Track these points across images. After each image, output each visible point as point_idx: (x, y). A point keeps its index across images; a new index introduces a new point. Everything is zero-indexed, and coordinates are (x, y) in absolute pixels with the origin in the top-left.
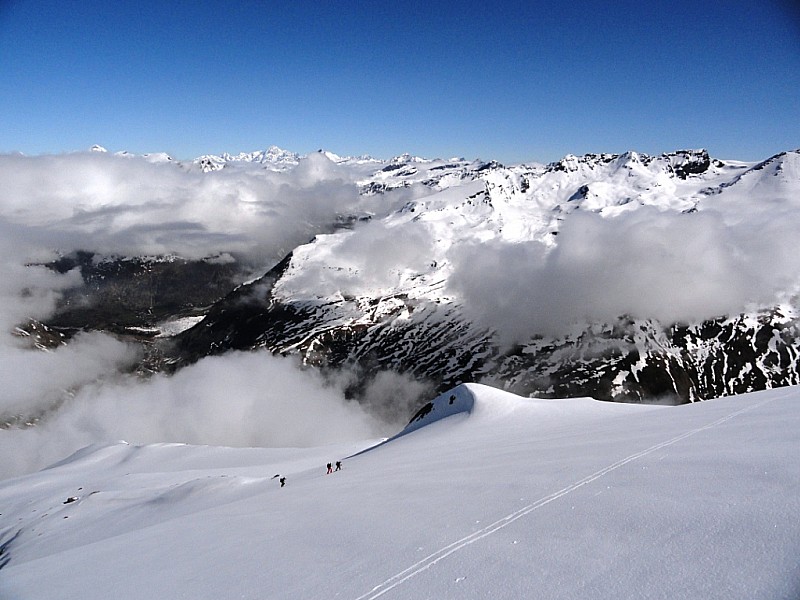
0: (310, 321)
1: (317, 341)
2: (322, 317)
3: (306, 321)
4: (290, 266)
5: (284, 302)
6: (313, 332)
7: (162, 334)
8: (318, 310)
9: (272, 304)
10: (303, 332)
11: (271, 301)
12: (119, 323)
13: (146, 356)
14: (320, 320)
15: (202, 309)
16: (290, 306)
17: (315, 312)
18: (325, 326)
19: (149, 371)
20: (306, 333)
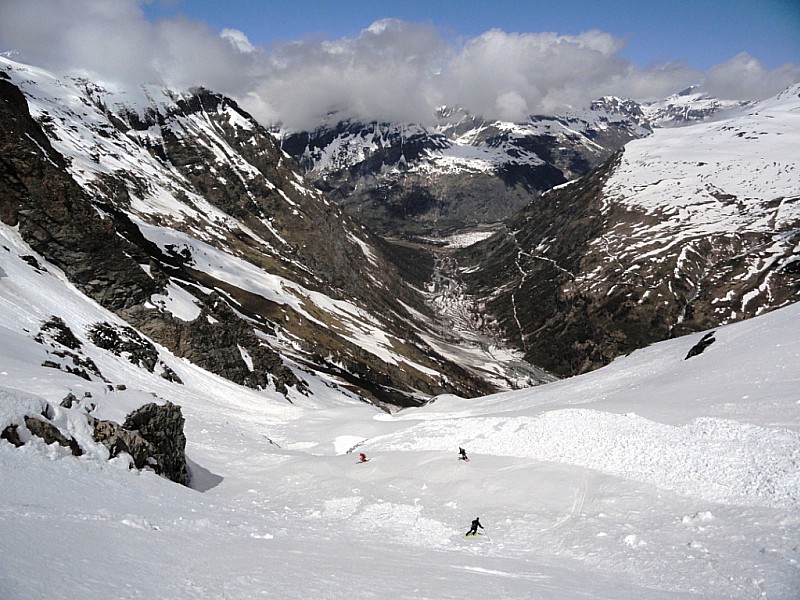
0: (672, 223)
1: (689, 247)
2: (689, 219)
3: (664, 224)
4: (623, 163)
5: (625, 201)
6: (680, 237)
7: (451, 245)
8: (681, 211)
9: (606, 205)
10: (664, 236)
11: (604, 201)
12: (406, 232)
13: (439, 264)
14: (688, 223)
15: (488, 226)
16: (634, 206)
17: (677, 213)
18: (698, 230)
19: (445, 278)
20: (670, 238)
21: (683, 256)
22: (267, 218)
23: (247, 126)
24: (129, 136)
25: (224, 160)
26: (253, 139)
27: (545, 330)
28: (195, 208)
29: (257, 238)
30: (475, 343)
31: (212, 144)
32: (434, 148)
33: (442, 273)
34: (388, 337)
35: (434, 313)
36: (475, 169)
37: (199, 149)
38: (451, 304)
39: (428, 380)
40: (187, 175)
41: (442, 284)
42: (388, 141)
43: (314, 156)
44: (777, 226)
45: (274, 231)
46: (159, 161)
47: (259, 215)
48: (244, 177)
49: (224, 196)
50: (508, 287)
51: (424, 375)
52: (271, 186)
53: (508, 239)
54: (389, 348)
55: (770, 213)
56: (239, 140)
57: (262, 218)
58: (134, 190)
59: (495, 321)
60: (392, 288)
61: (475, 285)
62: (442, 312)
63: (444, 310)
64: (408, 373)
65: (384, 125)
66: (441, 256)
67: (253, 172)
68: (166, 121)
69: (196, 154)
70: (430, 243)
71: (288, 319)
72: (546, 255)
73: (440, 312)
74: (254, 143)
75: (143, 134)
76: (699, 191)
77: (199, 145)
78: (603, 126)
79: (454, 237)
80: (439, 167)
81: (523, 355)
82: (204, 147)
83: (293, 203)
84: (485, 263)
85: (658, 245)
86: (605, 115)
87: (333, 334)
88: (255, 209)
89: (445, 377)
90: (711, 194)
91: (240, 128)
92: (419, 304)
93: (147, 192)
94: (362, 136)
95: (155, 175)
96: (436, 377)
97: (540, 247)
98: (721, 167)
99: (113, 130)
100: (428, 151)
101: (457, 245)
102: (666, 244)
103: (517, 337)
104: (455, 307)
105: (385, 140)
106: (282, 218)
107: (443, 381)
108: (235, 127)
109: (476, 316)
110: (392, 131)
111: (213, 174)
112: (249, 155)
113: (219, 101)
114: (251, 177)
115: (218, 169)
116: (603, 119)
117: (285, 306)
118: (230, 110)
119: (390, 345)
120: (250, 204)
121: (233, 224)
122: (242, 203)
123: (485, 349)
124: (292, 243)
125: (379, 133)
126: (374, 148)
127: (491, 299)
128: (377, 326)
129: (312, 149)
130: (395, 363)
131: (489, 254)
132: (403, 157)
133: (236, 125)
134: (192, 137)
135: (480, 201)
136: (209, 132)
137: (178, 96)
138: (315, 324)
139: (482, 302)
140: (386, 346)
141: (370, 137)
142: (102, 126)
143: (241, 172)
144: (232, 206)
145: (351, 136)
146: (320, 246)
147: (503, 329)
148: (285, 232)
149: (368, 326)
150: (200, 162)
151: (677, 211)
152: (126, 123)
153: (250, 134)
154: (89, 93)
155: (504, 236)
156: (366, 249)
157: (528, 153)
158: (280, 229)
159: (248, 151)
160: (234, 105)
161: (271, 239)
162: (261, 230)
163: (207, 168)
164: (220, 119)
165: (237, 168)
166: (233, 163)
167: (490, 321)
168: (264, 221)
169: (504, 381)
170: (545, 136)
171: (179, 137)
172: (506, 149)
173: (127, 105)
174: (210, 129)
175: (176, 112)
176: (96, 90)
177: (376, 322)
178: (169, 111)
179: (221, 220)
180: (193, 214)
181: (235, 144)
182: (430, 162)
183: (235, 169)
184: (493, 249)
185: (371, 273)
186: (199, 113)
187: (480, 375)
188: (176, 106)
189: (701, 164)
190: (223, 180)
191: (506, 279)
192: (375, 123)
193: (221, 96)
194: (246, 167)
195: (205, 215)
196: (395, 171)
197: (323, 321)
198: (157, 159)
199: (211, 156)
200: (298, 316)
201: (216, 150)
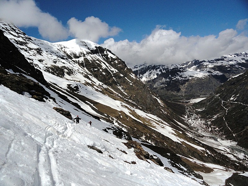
7: (191, 102)
12: (173, 99)
13: (187, 109)
15: (204, 96)
19: (191, 113)
22: (120, 86)
23: (114, 57)
24: (72, 60)
25: (105, 67)
26: (116, 61)
27: (246, 131)
28: (91, 80)
29: (115, 92)
30: (210, 138)
31: (101, 62)
32: (180, 72)
33: (189, 111)
34: (174, 130)
35: (189, 125)
36: (197, 77)
37: (97, 64)
38: (196, 122)
39: (199, 152)
40: (91, 72)
41: (190, 115)
42: (165, 71)
43: (140, 77)
45: (122, 90)
46: (82, 68)
47: (117, 85)
48: (112, 72)
49: (104, 78)
50: (220, 115)
51: (196, 149)
52: (122, 75)
53: (215, 97)
54: (175, 135)
56: (111, 61)
57: (118, 86)
58: (67, 72)
59: (217, 128)
60: (171, 115)
61: (204, 116)
62: (192, 125)
63: (193, 124)
64: (188, 148)
65: (163, 66)
66: (188, 106)
67: (115, 71)
68: (86, 56)
69: (95, 65)
70: (183, 102)
71: (121, 117)
72: (235, 101)
73: (191, 125)
74: (117, 62)
75: (77, 60)
77: (96, 63)
78: (244, 61)
79: (192, 100)
80: (183, 78)
81: (236, 143)
82: (98, 63)
83: (130, 82)
84: (207, 107)
86: (243, 58)
87: (145, 126)
88: (116, 83)
89: (208, 151)
91: (111, 58)
92: (182, 122)
93: (73, 74)
94: (156, 70)
95: (78, 70)
96: (203, 150)
97: (232, 99)
99: (66, 57)
101: (194, 102)
103: (231, 135)
104: (198, 123)
105: (163, 70)
106: (126, 86)
107: (207, 153)
108: (110, 58)
109: (208, 127)
110: (166, 67)
111: (100, 71)
112: (115, 66)
113: (105, 50)
114: (115, 72)
115: (103, 70)
116: (243, 59)
117: (121, 112)
118: (108, 53)
119: (175, 134)
120: (113, 81)
121: (105, 86)
122: (110, 81)
123: (216, 140)
124: (129, 95)
125: (161, 68)
126: (160, 73)
127: (213, 119)
128: (167, 125)
129: (139, 75)
130: (180, 142)
131: (208, 103)
132: (170, 75)
133: (110, 57)
134: (94, 60)
135: (200, 88)
136: (101, 59)
137: (91, 49)
138: (136, 121)
139: (209, 121)
140: (173, 134)
141: (158, 70)
142: (63, 56)
143: (111, 71)
144: (107, 82)
145: (152, 70)
146: (141, 96)
147: (222, 132)
148: (127, 91)
149: (163, 125)
150: (97, 68)
152: (72, 56)
153: (115, 59)
154: (62, 48)
155: (213, 97)
156: (159, 101)
157: (216, 71)
158: (125, 90)
159: (114, 65)
160: (110, 52)
161: (121, 93)
162: (118, 90)
163: (99, 70)
164: (105, 55)
165: (110, 70)
166: (108, 68)
167: (214, 128)
168: (119, 87)
169: (231, 155)
170: (221, 66)
171: (90, 60)
172: (207, 71)
173: (73, 51)
174: (102, 58)
175: (89, 53)
176: (64, 47)
177: (167, 124)
178: (87, 53)
179: (101, 84)
180: (90, 82)
181: (110, 63)
182: (180, 76)
183: (109, 70)
184: (209, 102)
185: (162, 109)
186: (98, 54)
187: (218, 151)
188: (90, 51)
190: (104, 73)
191: (218, 112)
192: (160, 66)
193: (106, 49)
194: (113, 69)
195: (95, 83)
196: (168, 80)
197: (140, 120)
198: (81, 67)
199: (101, 66)
200: (127, 116)
201: (103, 64)
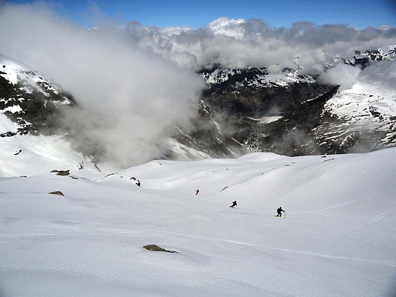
0: (347, 124)
1: (349, 136)
2: (355, 123)
3: (344, 124)
4: (338, 92)
5: (331, 112)
6: (348, 131)
7: (261, 122)
8: (353, 118)
9: (323, 113)
10: (341, 130)
11: (323, 111)
13: (253, 131)
14: (354, 124)
16: (334, 115)
17: (350, 120)
18: (357, 128)
19: (254, 138)
20: (343, 131)
21: (345, 140)
32: (261, 74)
33: (253, 135)
36: (279, 85)
41: (251, 141)
42: (240, 71)
43: (206, 77)
44: (393, 129)
55: (392, 122)
66: (255, 127)
70: (252, 121)
76: (365, 109)
79: (264, 118)
80: (262, 84)
85: (337, 134)
90: (370, 111)
97: (295, 128)
98: (380, 98)
100: (258, 76)
101: (264, 122)
102: (341, 134)
126: (233, 74)
129: (205, 74)
132: (246, 79)
151: (351, 118)
155: (282, 121)
156: (218, 127)
182: (258, 81)
184: (276, 126)
185: (218, 137)
189: (371, 96)
196: (242, 85)
